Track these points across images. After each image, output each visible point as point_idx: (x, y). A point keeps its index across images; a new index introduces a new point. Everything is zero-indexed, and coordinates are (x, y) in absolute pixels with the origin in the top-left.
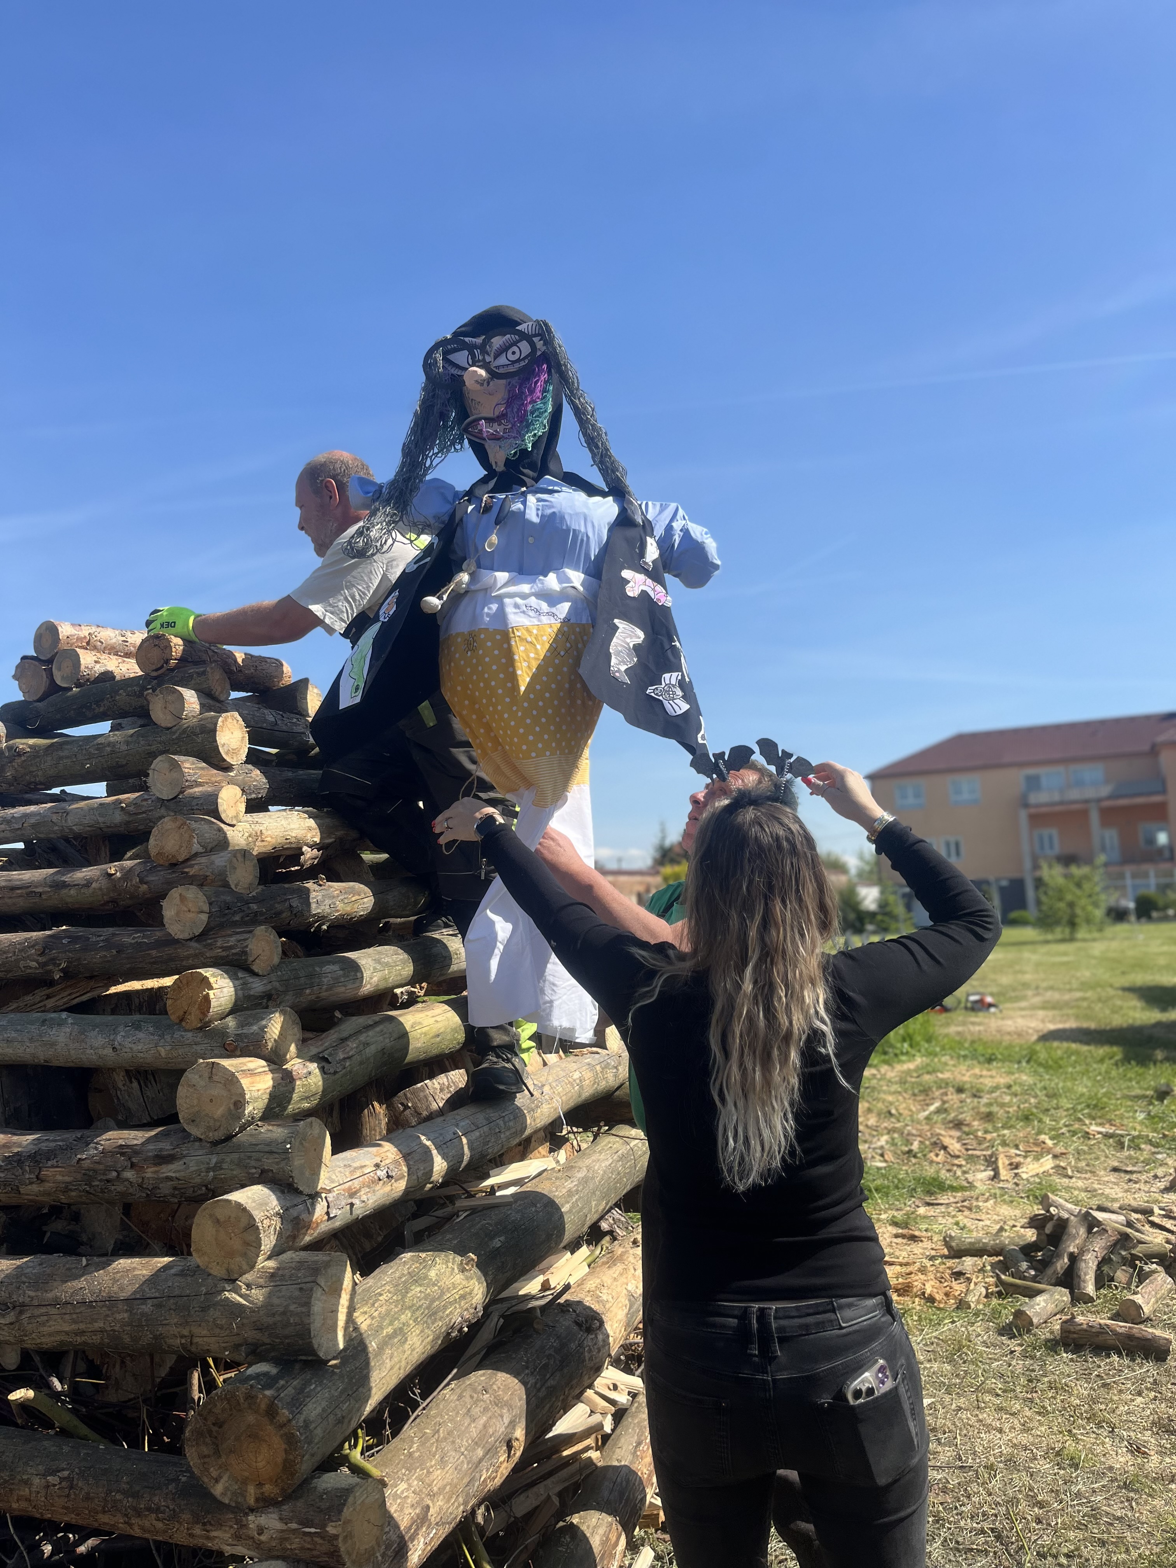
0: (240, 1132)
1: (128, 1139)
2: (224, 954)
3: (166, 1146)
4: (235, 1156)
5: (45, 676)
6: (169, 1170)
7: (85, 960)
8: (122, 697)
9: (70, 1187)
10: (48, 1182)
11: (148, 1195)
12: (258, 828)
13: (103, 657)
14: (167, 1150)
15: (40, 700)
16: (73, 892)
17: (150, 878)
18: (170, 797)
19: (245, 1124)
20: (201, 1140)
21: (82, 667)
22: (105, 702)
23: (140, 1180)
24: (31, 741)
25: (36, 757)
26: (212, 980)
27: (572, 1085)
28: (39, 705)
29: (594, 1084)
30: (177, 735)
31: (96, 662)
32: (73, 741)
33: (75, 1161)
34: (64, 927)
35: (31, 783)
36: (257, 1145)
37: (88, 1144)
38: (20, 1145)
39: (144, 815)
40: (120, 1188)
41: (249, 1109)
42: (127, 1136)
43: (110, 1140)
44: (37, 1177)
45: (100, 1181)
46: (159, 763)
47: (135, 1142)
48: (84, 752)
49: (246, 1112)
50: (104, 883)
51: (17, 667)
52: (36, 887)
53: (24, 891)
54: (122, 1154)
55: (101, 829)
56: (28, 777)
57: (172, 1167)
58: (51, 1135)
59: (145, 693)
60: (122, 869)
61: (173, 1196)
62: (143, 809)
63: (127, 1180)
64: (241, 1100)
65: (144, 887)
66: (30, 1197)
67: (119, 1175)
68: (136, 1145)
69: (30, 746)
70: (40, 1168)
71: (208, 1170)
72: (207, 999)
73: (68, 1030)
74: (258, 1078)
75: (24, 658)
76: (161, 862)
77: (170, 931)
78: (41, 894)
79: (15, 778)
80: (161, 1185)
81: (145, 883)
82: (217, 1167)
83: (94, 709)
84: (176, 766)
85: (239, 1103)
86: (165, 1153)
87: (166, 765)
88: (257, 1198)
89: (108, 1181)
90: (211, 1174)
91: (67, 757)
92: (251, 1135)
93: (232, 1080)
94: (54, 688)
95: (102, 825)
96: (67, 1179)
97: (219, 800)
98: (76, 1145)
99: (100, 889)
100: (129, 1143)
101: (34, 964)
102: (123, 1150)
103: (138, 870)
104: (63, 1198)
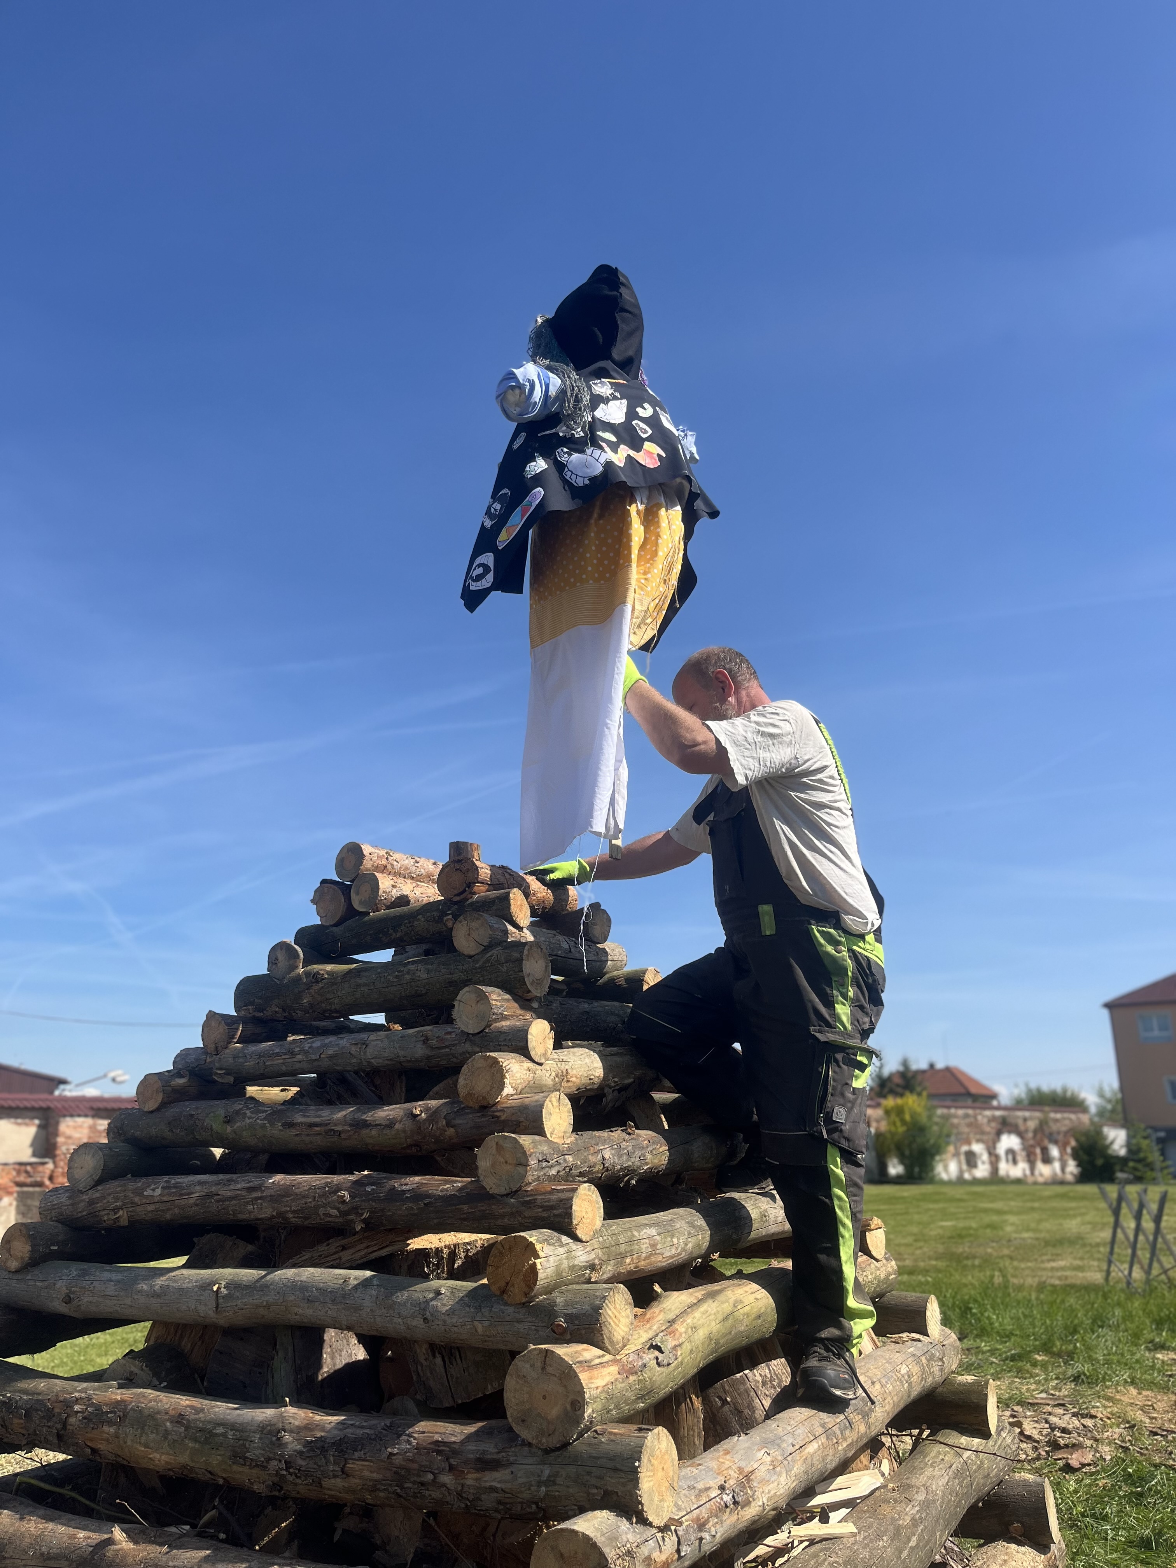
0: (577, 1439)
1: (445, 1433)
2: (545, 1214)
3: (490, 1448)
4: (572, 1470)
5: (343, 900)
6: (494, 1479)
7: (389, 1211)
8: (421, 923)
9: (379, 1486)
10: (354, 1477)
11: (467, 1505)
12: (564, 1067)
13: (399, 881)
14: (491, 1453)
15: (335, 925)
16: (374, 1132)
17: (458, 1121)
18: (476, 1031)
19: (583, 1430)
20: (530, 1445)
21: (381, 892)
22: (403, 927)
23: (460, 1488)
24: (329, 967)
25: (334, 984)
26: (538, 1247)
27: (901, 1382)
28: (335, 929)
29: (921, 1380)
30: (480, 963)
31: (393, 886)
32: (372, 968)
33: (384, 1456)
34: (366, 1172)
35: (325, 1011)
36: (598, 1458)
37: (399, 1436)
38: (323, 1429)
39: (447, 1050)
40: (436, 1494)
41: (588, 1412)
42: (443, 1430)
43: (423, 1432)
44: (343, 1471)
45: (414, 1482)
46: (465, 994)
47: (453, 1439)
48: (382, 979)
49: (586, 1415)
50: (408, 1124)
51: (316, 891)
52: (336, 1125)
53: (322, 1129)
54: (439, 1452)
55: (400, 1063)
56: (323, 1005)
57: (496, 1475)
58: (358, 1420)
59: (445, 918)
60: (427, 1109)
61: (497, 1511)
62: (447, 1043)
63: (444, 1485)
64: (579, 1399)
65: (451, 1131)
66: (333, 1493)
67: (435, 1478)
68: (455, 1442)
69: (328, 973)
70: (346, 1460)
71: (540, 1484)
72: (533, 1270)
73: (374, 1293)
74: (595, 1372)
75: (324, 882)
76: (471, 1104)
77: (484, 1184)
78: (340, 1133)
79: (311, 1005)
80: (483, 1497)
81: (452, 1127)
82: (551, 1481)
83: (391, 935)
84: (483, 998)
85: (578, 1402)
86: (489, 1457)
87: (473, 996)
88: (605, 1531)
89: (422, 1484)
90: (543, 1489)
91: (365, 985)
92: (590, 1445)
93: (569, 1372)
94: (351, 912)
95: (402, 1059)
96: (375, 1476)
97: (529, 1036)
98: (385, 1436)
99: (404, 1131)
100: (446, 1440)
101: (335, 1212)
102: (439, 1447)
103: (444, 1112)
104: (369, 1498)
